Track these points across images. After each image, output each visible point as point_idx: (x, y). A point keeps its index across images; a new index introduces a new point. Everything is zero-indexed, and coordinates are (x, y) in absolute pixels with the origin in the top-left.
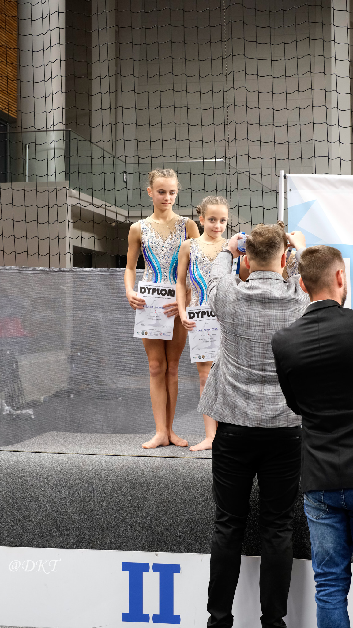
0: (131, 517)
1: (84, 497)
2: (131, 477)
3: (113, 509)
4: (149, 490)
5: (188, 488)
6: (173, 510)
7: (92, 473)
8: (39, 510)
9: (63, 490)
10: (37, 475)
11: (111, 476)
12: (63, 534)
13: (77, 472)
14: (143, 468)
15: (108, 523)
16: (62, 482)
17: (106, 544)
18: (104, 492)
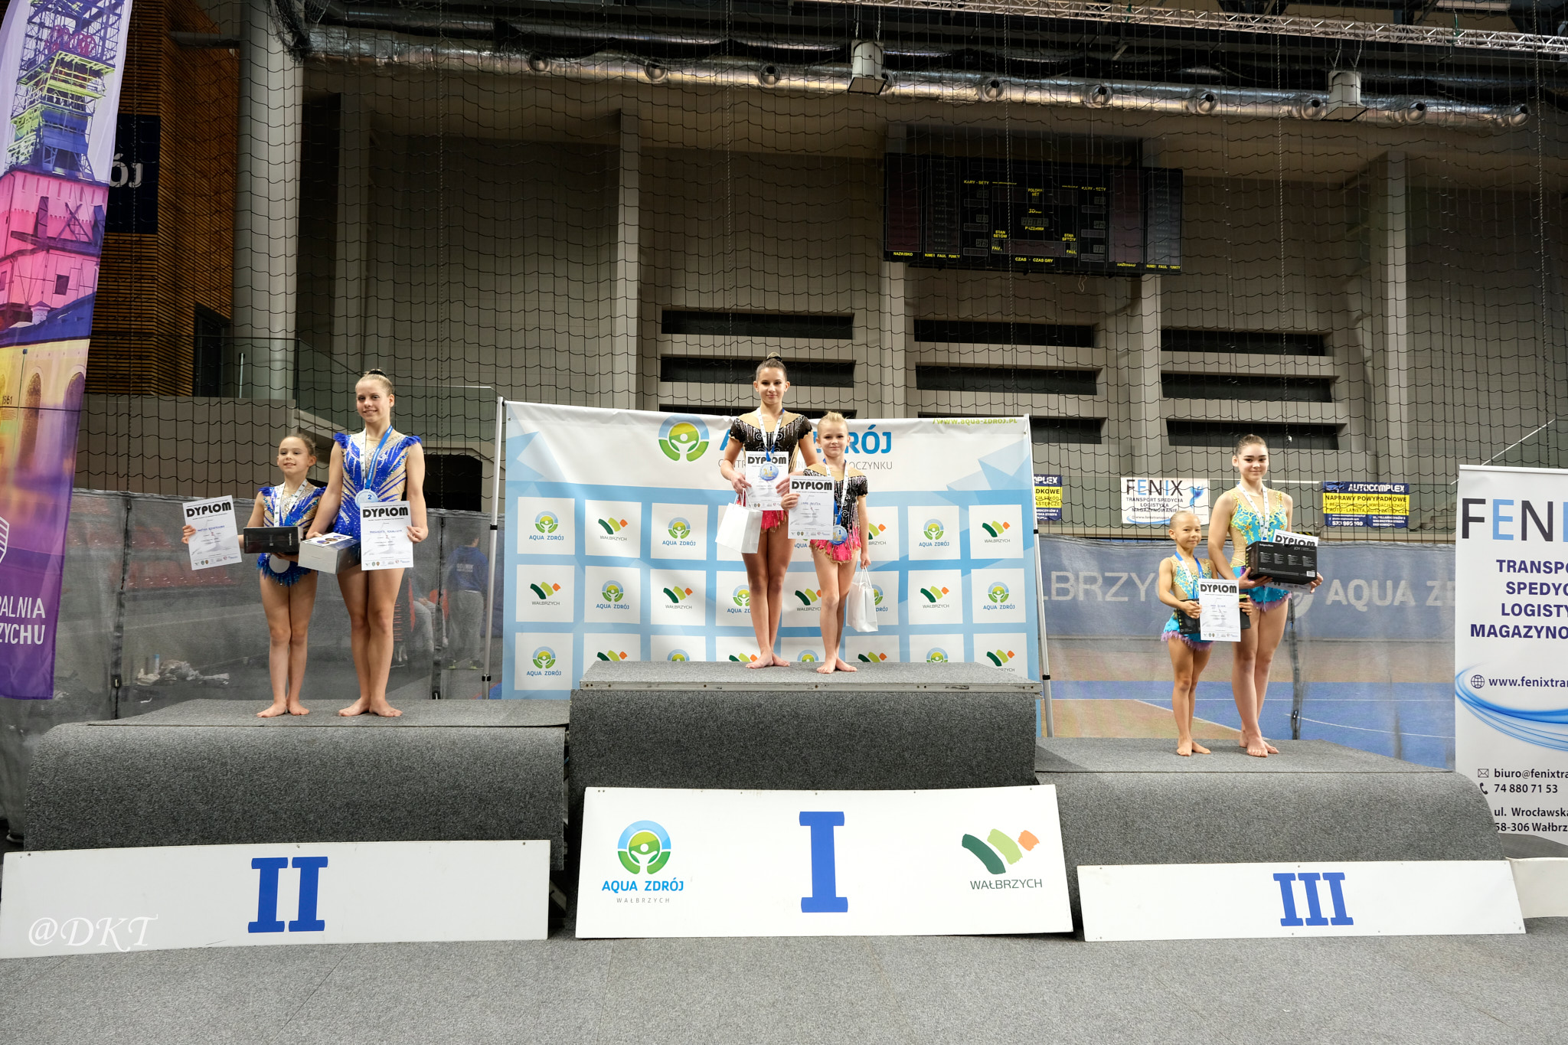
0: (275, 803)
1: (214, 781)
2: (279, 754)
3: (252, 795)
4: (300, 769)
5: (351, 764)
6: (330, 792)
7: (227, 751)
8: (150, 801)
9: (186, 774)
10: (151, 755)
11: (252, 753)
12: (181, 829)
13: (206, 750)
14: (296, 742)
15: (245, 812)
16: (184, 764)
17: (240, 838)
18: (241, 773)
